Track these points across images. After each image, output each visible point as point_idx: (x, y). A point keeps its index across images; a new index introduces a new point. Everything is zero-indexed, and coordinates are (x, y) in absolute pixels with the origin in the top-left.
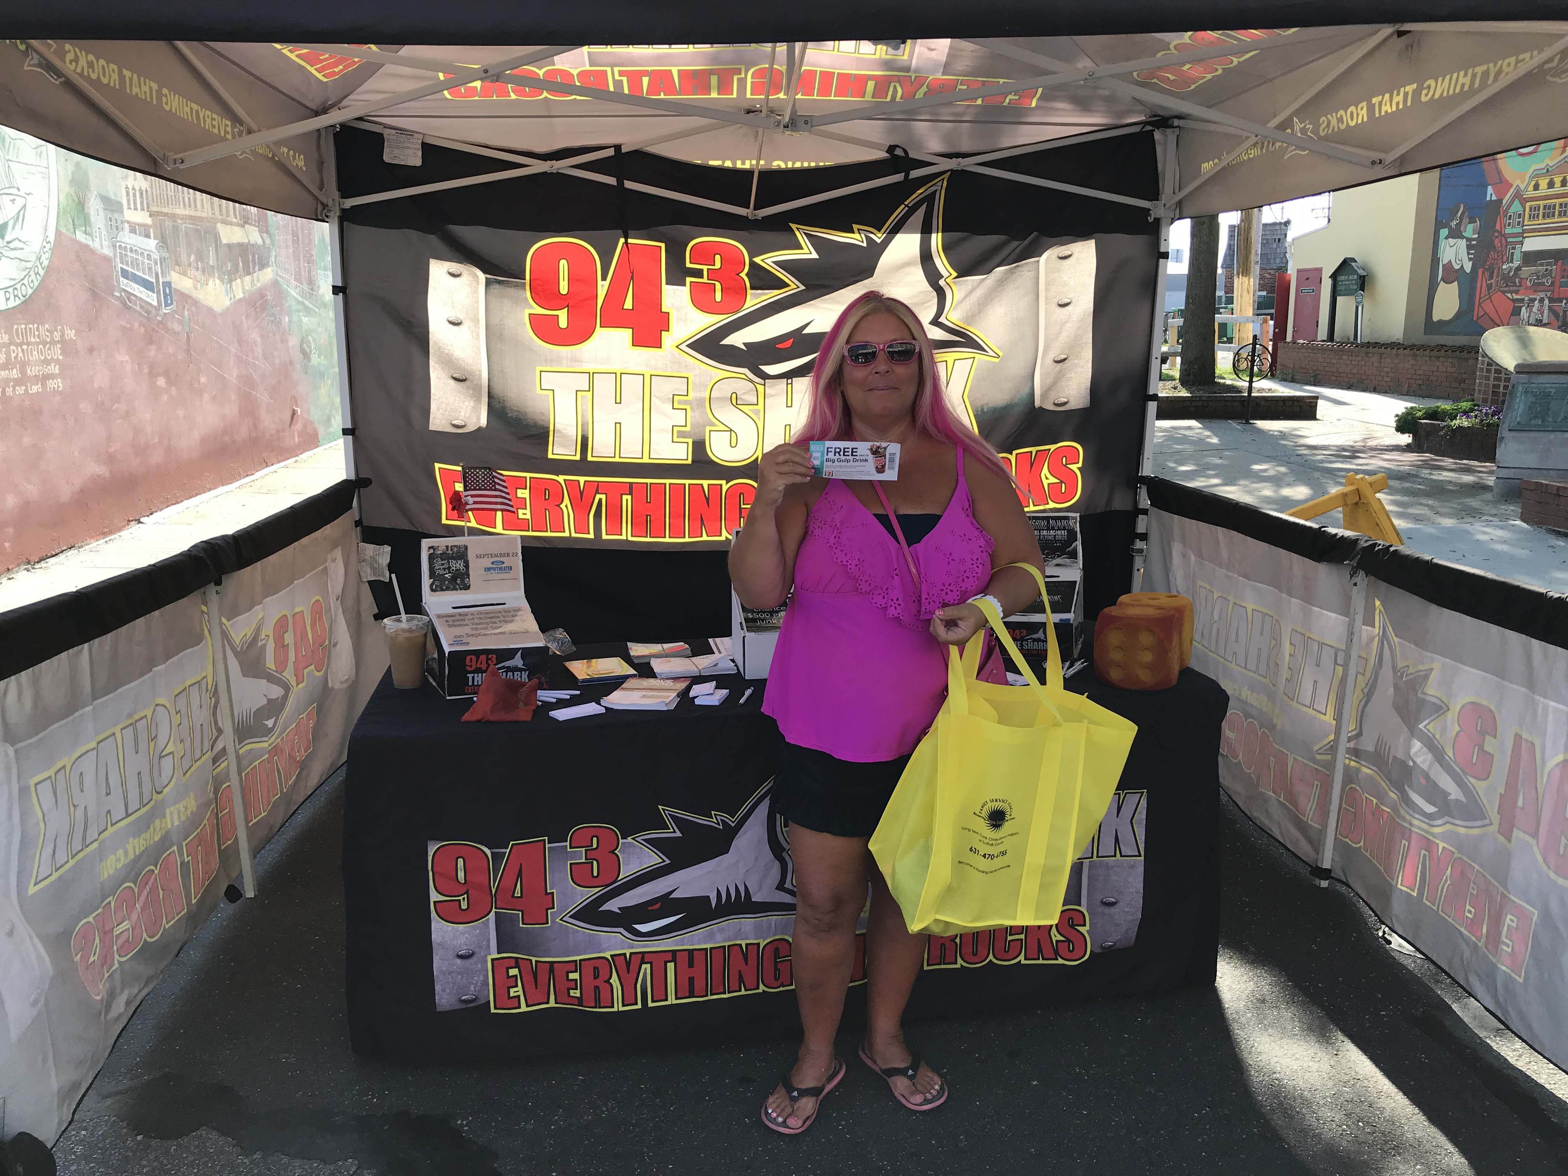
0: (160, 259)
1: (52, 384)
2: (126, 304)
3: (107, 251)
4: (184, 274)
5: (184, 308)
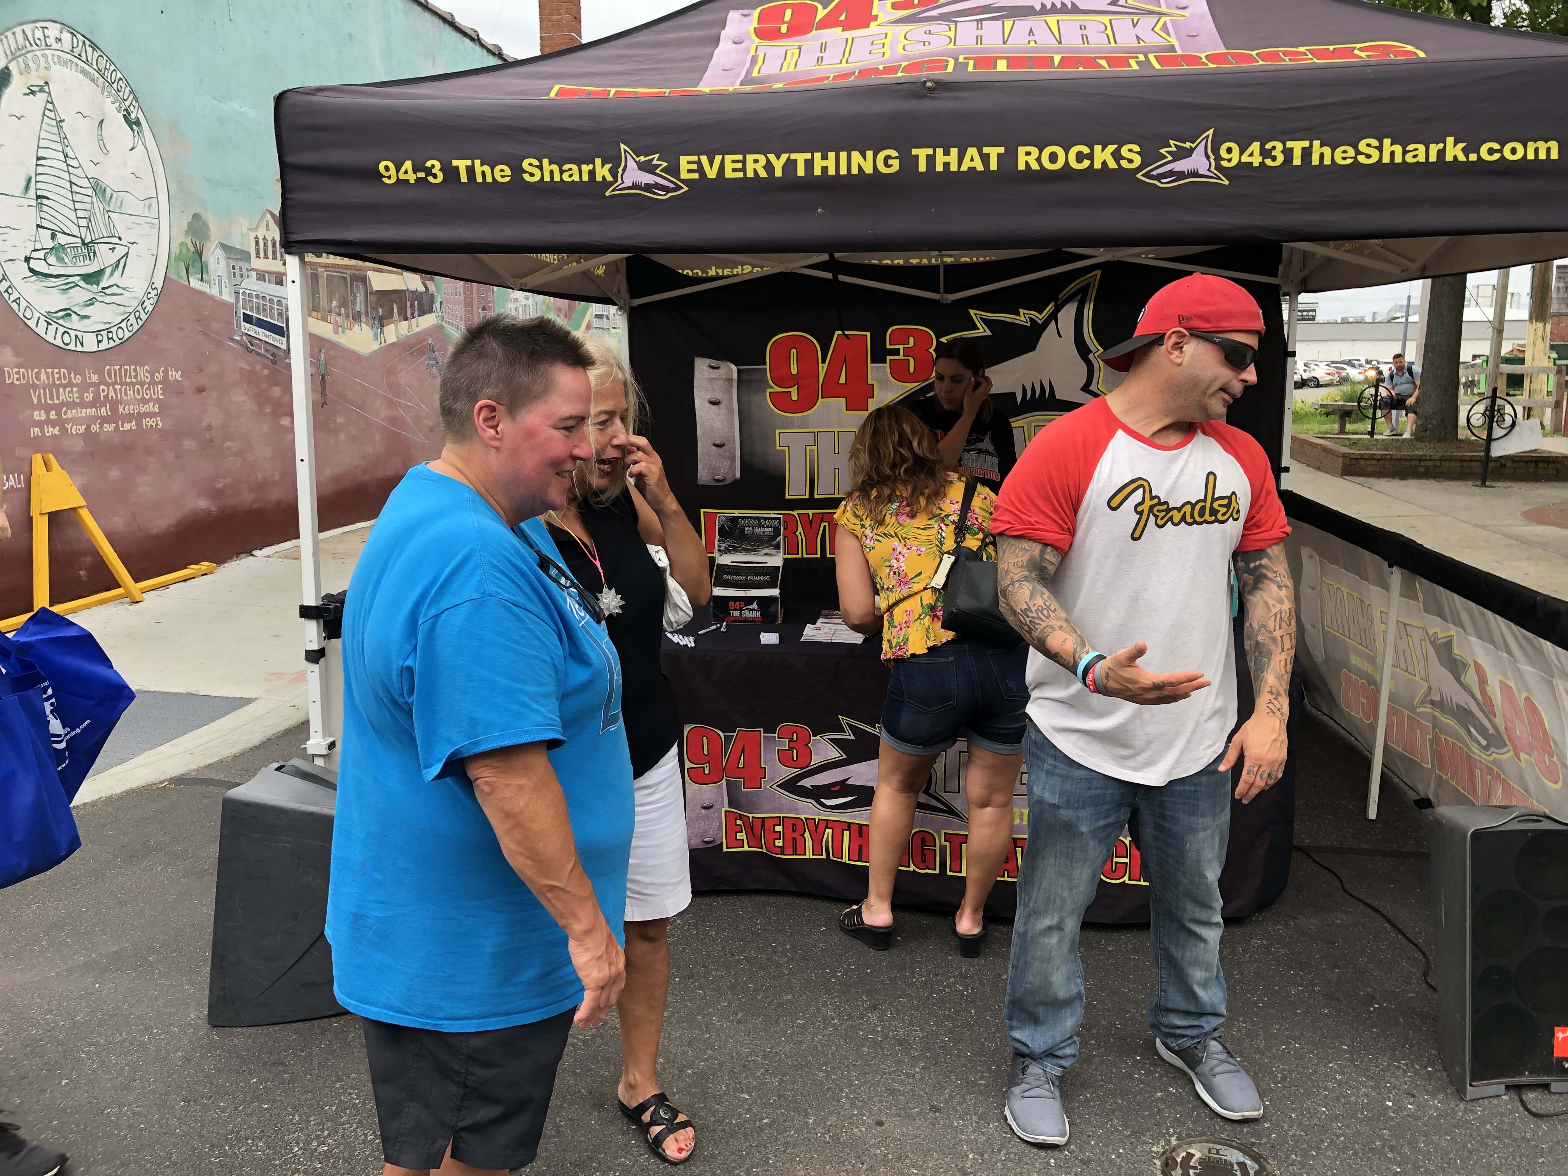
1: (148, 422)
3: (227, 297)
4: (324, 319)
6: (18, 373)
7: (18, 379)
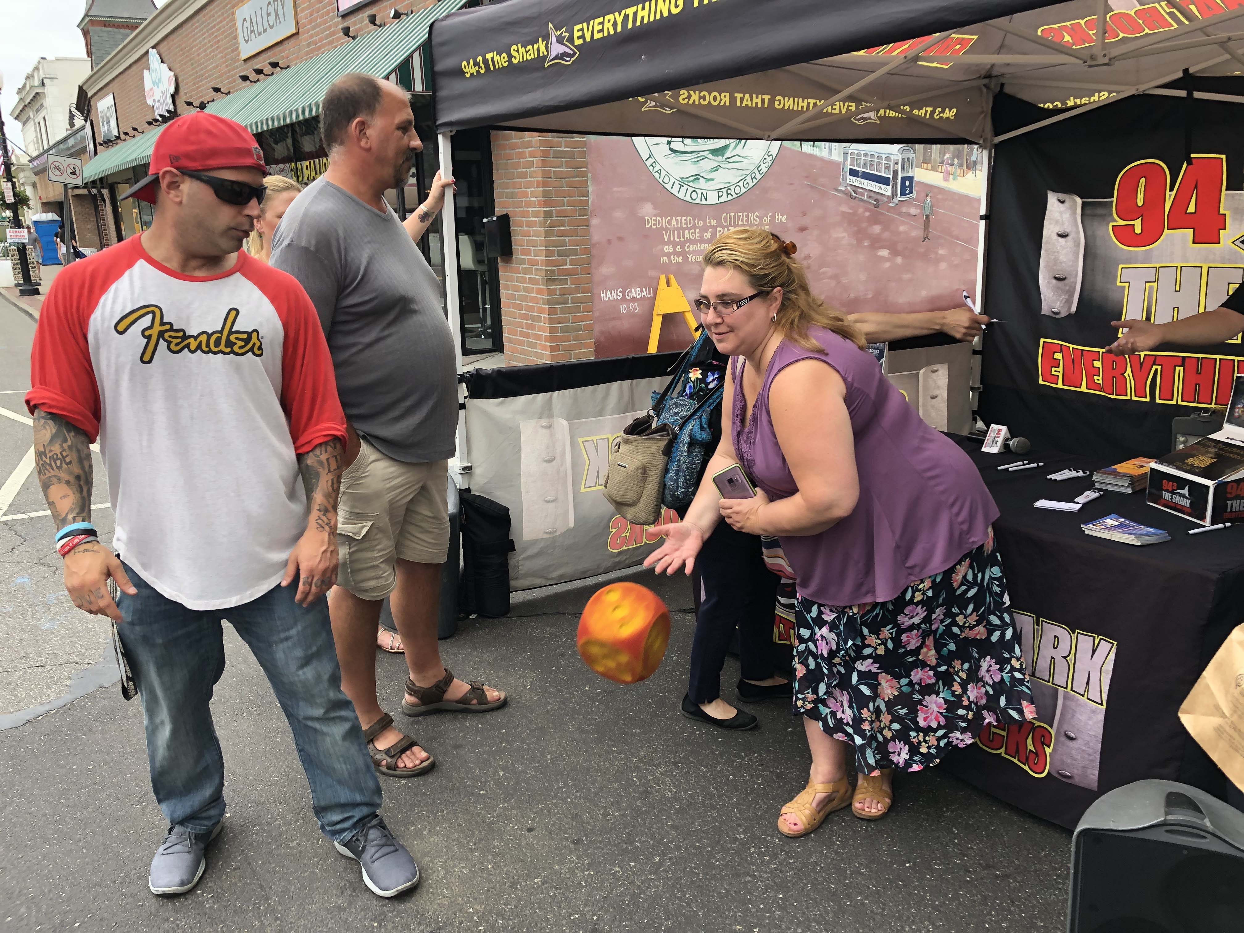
0: (903, 159)
2: (851, 195)
3: (836, 158)
5: (927, 196)
6: (655, 220)
7: (654, 225)
